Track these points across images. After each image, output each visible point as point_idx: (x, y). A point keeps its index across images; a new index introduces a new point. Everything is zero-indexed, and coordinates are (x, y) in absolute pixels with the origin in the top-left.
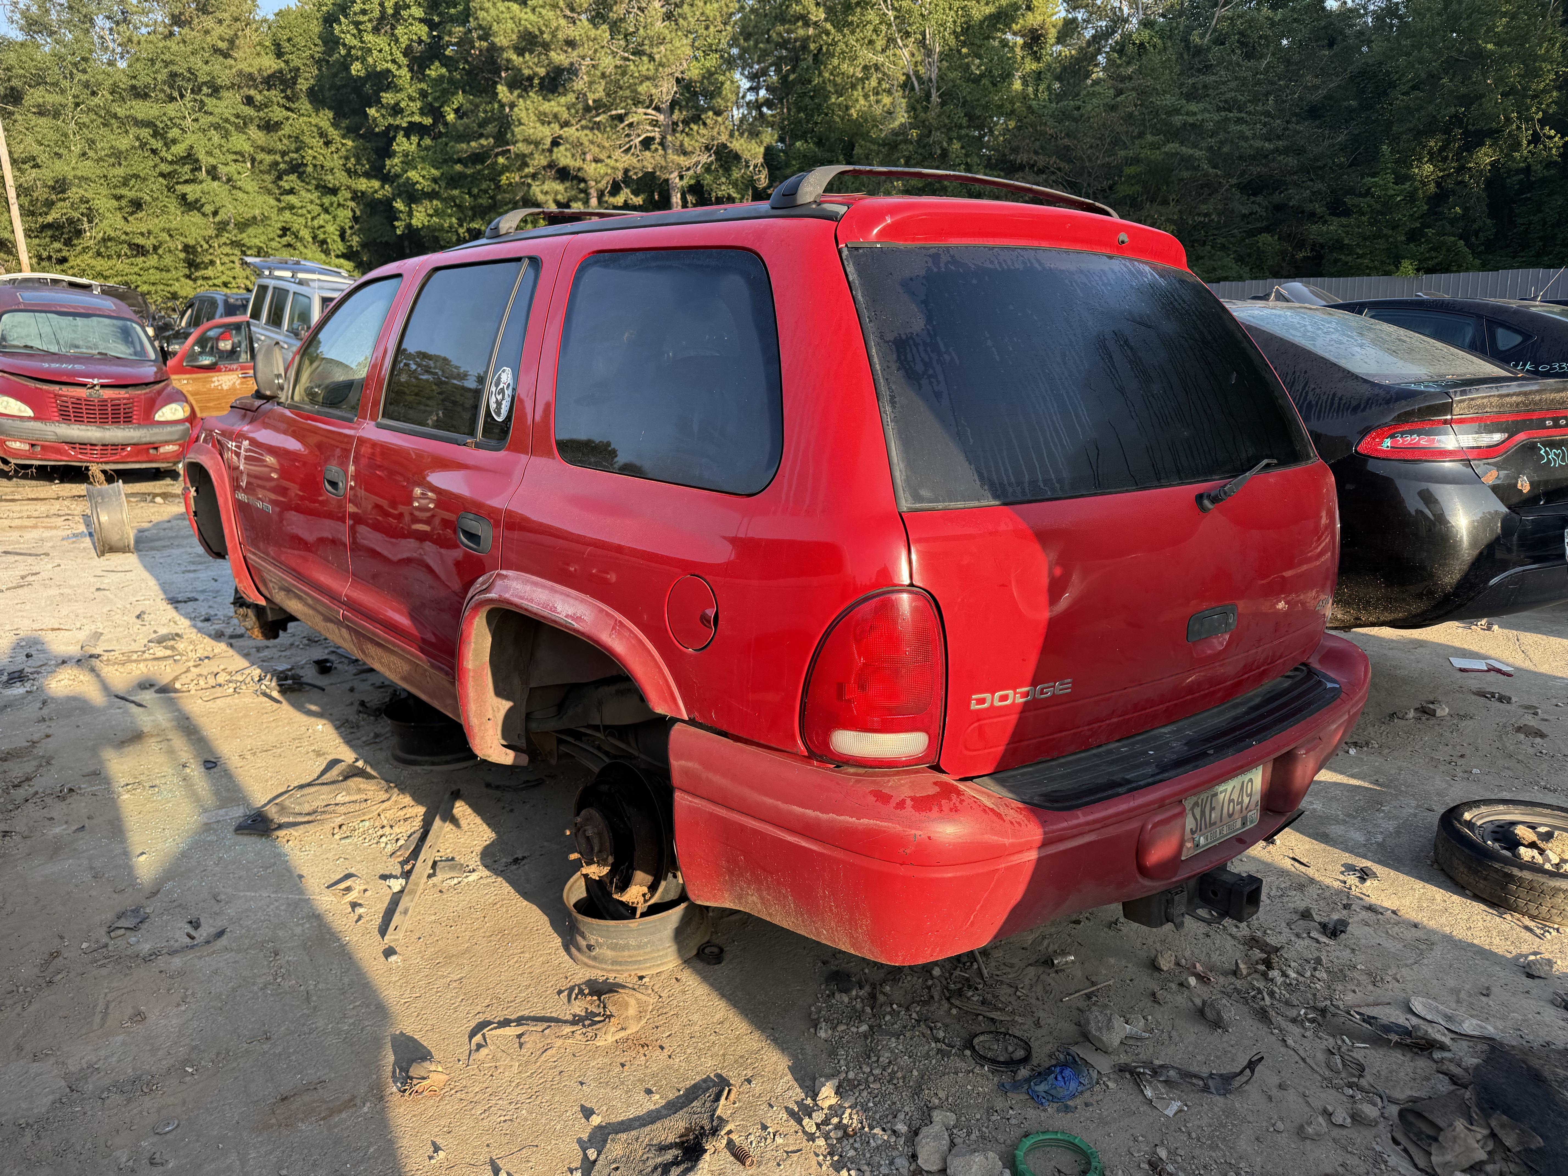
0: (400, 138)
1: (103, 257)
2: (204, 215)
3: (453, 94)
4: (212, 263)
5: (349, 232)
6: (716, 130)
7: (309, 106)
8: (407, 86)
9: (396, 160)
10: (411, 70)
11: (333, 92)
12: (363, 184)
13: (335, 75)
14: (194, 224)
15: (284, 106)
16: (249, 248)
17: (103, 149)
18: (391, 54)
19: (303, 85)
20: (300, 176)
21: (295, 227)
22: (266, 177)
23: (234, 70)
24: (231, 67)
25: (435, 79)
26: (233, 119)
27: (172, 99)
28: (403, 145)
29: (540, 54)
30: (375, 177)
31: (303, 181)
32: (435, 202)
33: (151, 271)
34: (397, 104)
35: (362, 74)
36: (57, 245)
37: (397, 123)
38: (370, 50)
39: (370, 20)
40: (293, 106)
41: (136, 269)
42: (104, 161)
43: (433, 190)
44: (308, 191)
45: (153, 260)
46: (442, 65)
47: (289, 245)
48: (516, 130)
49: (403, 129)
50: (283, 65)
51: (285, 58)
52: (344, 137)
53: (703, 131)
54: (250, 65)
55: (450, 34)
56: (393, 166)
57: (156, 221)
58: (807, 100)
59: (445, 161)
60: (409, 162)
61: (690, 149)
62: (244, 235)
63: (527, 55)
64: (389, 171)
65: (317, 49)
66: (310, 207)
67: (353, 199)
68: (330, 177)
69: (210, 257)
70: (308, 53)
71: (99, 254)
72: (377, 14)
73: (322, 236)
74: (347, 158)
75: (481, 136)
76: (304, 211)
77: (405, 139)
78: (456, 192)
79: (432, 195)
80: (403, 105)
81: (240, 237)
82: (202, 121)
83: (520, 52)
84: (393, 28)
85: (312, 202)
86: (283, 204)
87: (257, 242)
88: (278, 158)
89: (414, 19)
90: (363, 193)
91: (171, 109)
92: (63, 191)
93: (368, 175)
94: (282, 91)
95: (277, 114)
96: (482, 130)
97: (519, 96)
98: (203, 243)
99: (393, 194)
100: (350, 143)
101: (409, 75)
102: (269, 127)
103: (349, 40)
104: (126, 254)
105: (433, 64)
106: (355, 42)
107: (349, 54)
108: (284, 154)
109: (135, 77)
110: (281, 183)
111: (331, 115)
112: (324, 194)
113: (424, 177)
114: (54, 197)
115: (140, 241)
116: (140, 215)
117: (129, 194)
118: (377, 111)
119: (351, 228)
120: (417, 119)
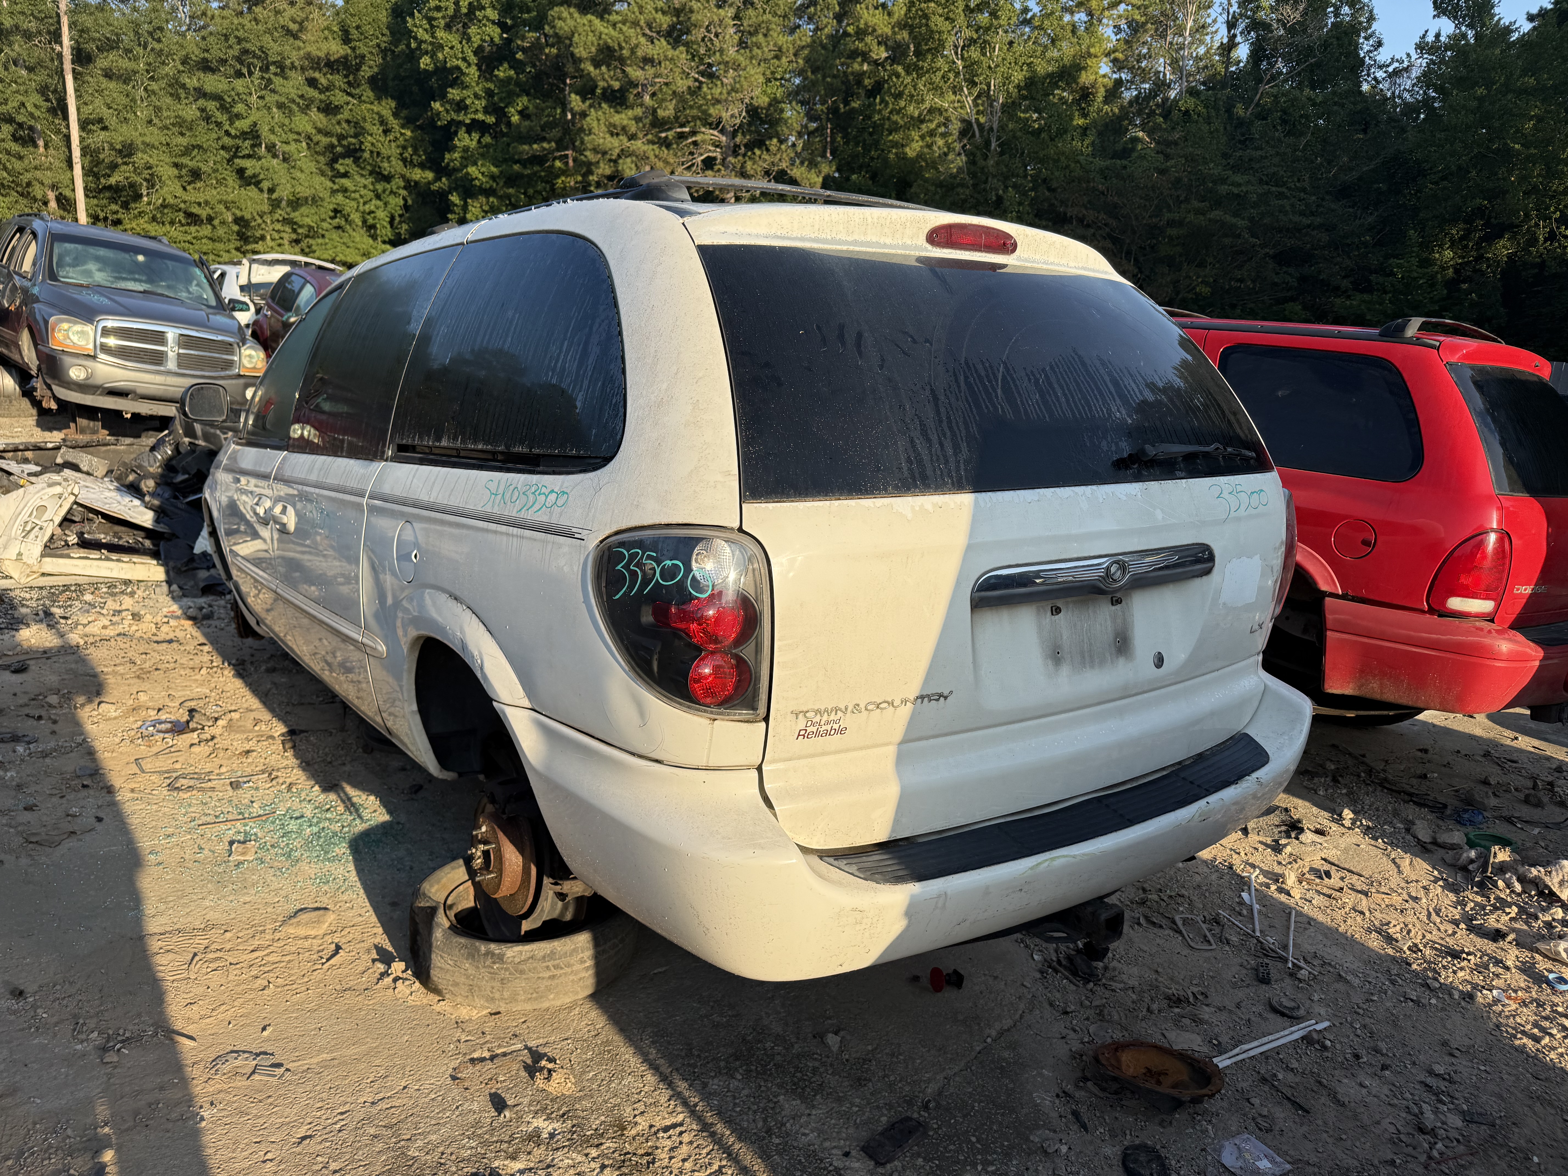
0: (462, 133)
1: (158, 223)
2: (261, 190)
3: (518, 96)
4: (263, 238)
5: (397, 219)
6: (778, 156)
7: (371, 94)
8: (474, 84)
9: (456, 155)
10: (479, 69)
11: (396, 82)
12: (418, 175)
13: (400, 66)
14: (251, 199)
15: (345, 91)
16: (301, 226)
17: (168, 117)
18: (462, 52)
19: (366, 72)
20: (356, 161)
21: (347, 209)
22: (321, 159)
23: (302, 52)
24: (299, 49)
25: (501, 81)
26: (298, 100)
27: (239, 74)
28: (465, 140)
29: (616, 67)
30: (430, 169)
31: (358, 166)
32: (491, 199)
33: (203, 241)
34: (463, 100)
35: (431, 68)
36: (114, 207)
37: (461, 118)
38: (441, 47)
39: (443, 17)
40: (354, 91)
41: (189, 238)
42: (168, 129)
43: (491, 187)
44: (362, 176)
45: (206, 230)
46: (511, 67)
47: (338, 227)
48: (586, 138)
49: (466, 125)
50: (349, 51)
51: (352, 44)
52: (403, 126)
53: (765, 156)
54: (319, 49)
55: (523, 38)
56: (452, 160)
57: (214, 192)
58: (866, 136)
59: (505, 160)
60: (468, 158)
61: (752, 172)
62: (297, 214)
63: (604, 68)
64: (448, 164)
65: (385, 39)
66: (363, 192)
67: (405, 188)
68: (386, 165)
69: (260, 232)
70: (375, 42)
71: (154, 219)
72: (451, 12)
73: (371, 221)
74: (404, 148)
75: (544, 139)
76: (357, 195)
77: (466, 135)
78: (511, 191)
79: (488, 192)
80: (468, 102)
81: (293, 215)
82: (267, 99)
83: (597, 65)
84: (465, 26)
85: (365, 187)
86: (336, 187)
87: (308, 221)
88: (334, 141)
89: (488, 20)
90: (416, 183)
91: (239, 84)
92: (130, 155)
93: (422, 166)
94: (346, 76)
95: (339, 98)
96: (544, 134)
97: (591, 106)
98: (257, 217)
99: (449, 187)
100: (409, 133)
101: (477, 74)
102: (329, 109)
103: (421, 34)
104: (180, 221)
105: (501, 65)
106: (427, 37)
107: (419, 48)
108: (341, 137)
109: (207, 51)
110: (337, 166)
111: (393, 105)
112: (378, 180)
113: (483, 174)
114: (120, 161)
115: (195, 210)
116: (199, 185)
117: (190, 163)
118: (442, 105)
119: (400, 216)
120: (480, 116)
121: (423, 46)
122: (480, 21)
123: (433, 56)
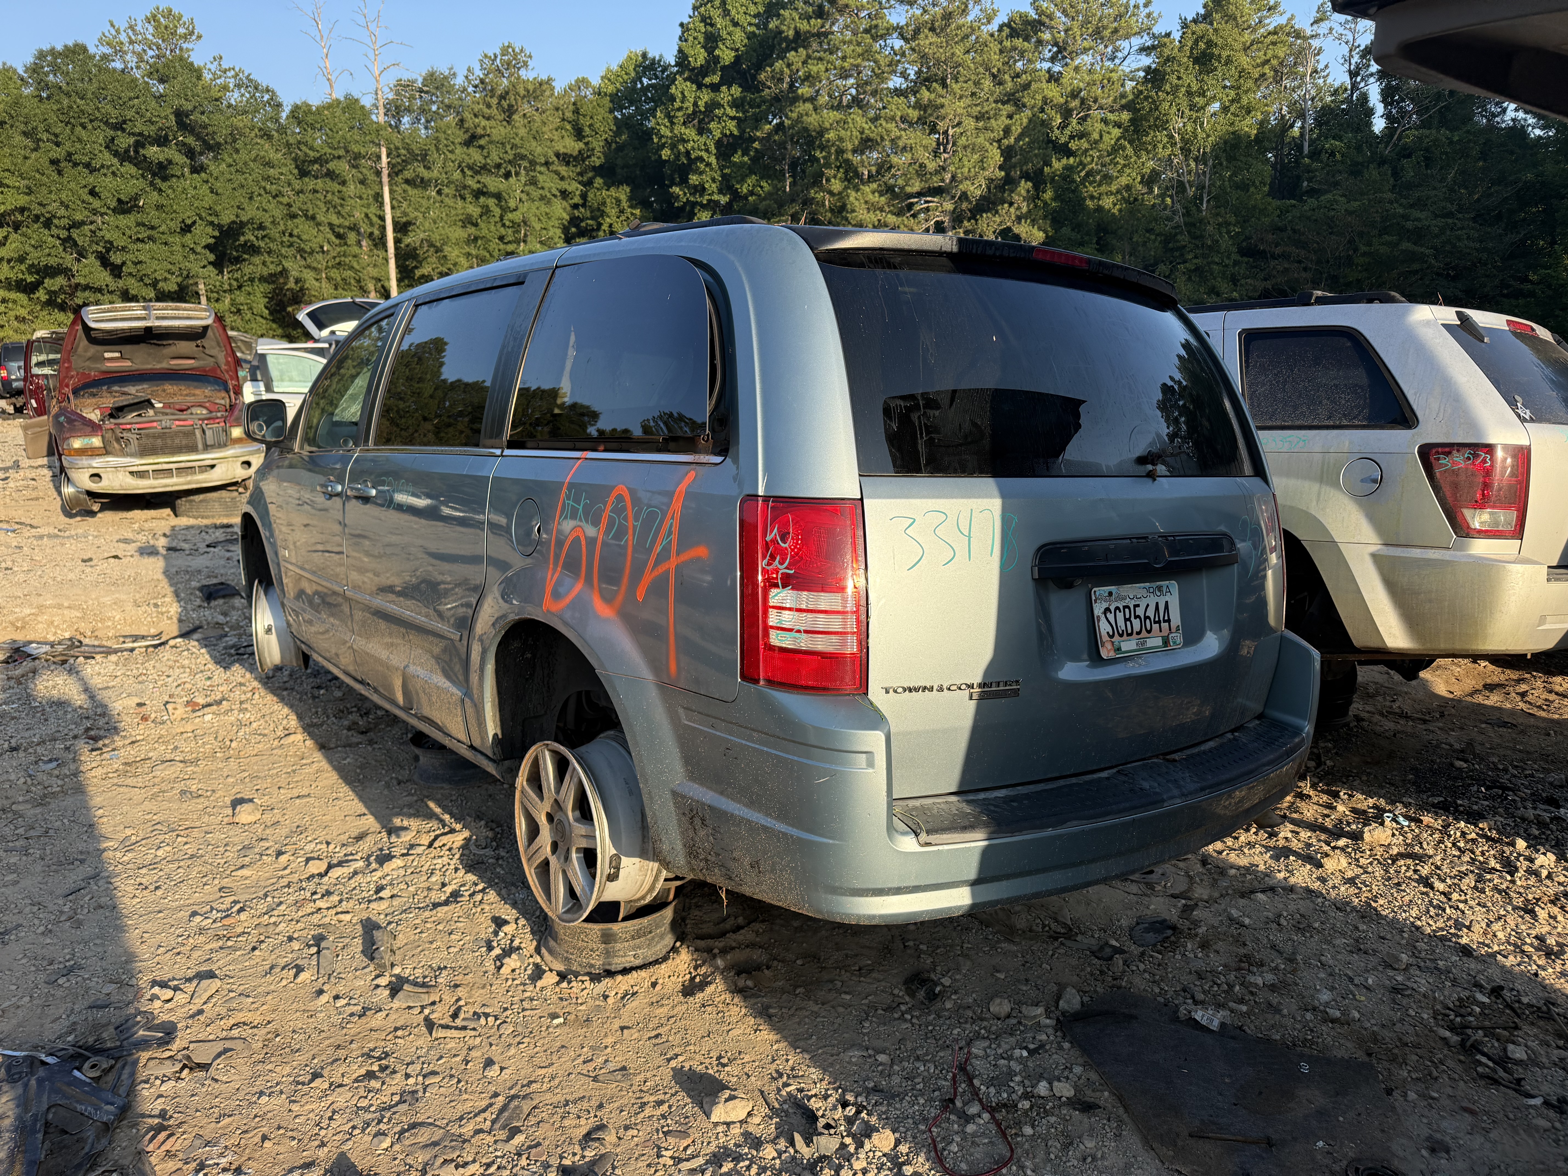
121: (663, 140)
122: (719, 118)
123: (673, 147)
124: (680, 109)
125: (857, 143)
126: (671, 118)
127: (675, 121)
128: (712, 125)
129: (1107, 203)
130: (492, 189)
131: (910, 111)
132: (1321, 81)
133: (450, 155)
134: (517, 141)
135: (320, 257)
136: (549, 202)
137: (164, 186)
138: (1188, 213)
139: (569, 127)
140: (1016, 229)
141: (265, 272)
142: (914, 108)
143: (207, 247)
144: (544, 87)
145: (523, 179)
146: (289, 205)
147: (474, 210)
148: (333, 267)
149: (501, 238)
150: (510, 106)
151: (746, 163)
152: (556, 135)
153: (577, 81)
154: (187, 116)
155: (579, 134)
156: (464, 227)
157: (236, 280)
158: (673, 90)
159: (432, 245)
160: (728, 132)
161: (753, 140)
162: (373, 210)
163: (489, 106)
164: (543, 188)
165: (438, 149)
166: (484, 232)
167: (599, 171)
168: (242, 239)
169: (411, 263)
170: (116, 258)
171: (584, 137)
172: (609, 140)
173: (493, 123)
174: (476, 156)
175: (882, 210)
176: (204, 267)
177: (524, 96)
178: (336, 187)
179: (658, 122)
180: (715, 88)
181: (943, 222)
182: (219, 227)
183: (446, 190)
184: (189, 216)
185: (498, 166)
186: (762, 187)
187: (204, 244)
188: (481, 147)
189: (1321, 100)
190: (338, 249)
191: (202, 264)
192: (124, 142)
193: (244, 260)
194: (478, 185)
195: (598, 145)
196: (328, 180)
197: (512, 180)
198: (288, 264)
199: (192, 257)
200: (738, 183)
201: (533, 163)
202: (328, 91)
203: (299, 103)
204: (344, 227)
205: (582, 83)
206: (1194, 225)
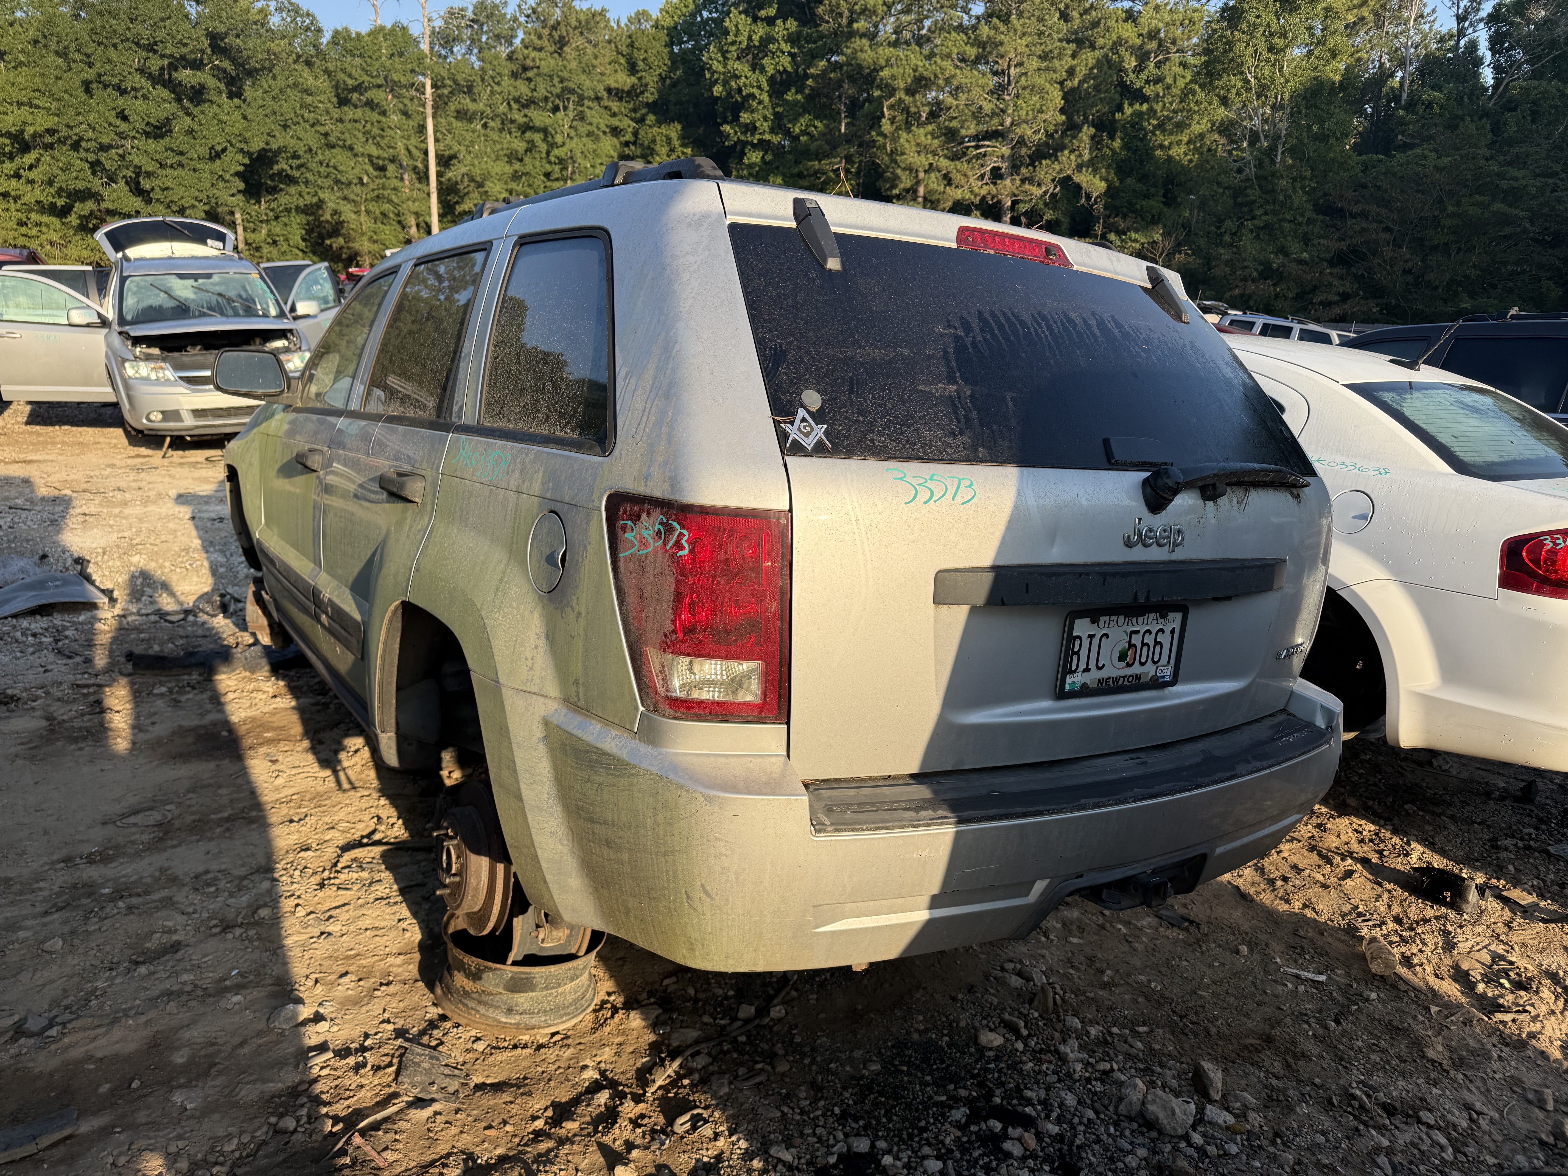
124: (733, 43)
125: (909, 81)
126: (724, 53)
127: (728, 55)
128: (766, 61)
129: (1178, 152)
130: (538, 124)
131: (968, 48)
132: (1426, 27)
133: (496, 88)
134: (565, 74)
135: (358, 189)
136: (597, 139)
137: (196, 111)
138: (1260, 165)
139: (622, 61)
140: (1079, 178)
141: (301, 203)
142: (972, 45)
143: (237, 174)
144: (598, 19)
145: (571, 115)
146: (326, 135)
147: (520, 146)
148: (372, 200)
149: (547, 175)
150: (562, 37)
151: (799, 101)
152: (609, 70)
153: (638, 13)
154: (222, 39)
155: (632, 68)
156: (510, 162)
157: (272, 210)
158: (727, 23)
159: (472, 180)
160: (781, 69)
161: (806, 76)
162: (414, 141)
163: (540, 37)
164: (591, 124)
165: (483, 80)
166: (529, 168)
167: (652, 107)
168: (276, 167)
169: (453, 198)
170: (146, 184)
171: (637, 72)
172: (664, 74)
173: (543, 54)
174: (523, 89)
175: (934, 153)
176: (233, 195)
177: (575, 28)
178: (375, 116)
179: (711, 56)
180: (770, 21)
181: (999, 168)
182: (249, 154)
183: (491, 124)
184: (219, 142)
185: (546, 99)
186: (816, 127)
187: (232, 171)
188: (529, 80)
189: (1426, 47)
190: (377, 181)
191: (231, 192)
192: (155, 64)
193: (281, 190)
194: (525, 119)
195: (651, 79)
196: (367, 110)
197: (560, 115)
198: (324, 195)
199: (221, 184)
200: (790, 122)
201: (581, 98)
202: (373, 17)
203: (340, 29)
204: (384, 159)
205: (641, 16)
206: (1265, 178)
